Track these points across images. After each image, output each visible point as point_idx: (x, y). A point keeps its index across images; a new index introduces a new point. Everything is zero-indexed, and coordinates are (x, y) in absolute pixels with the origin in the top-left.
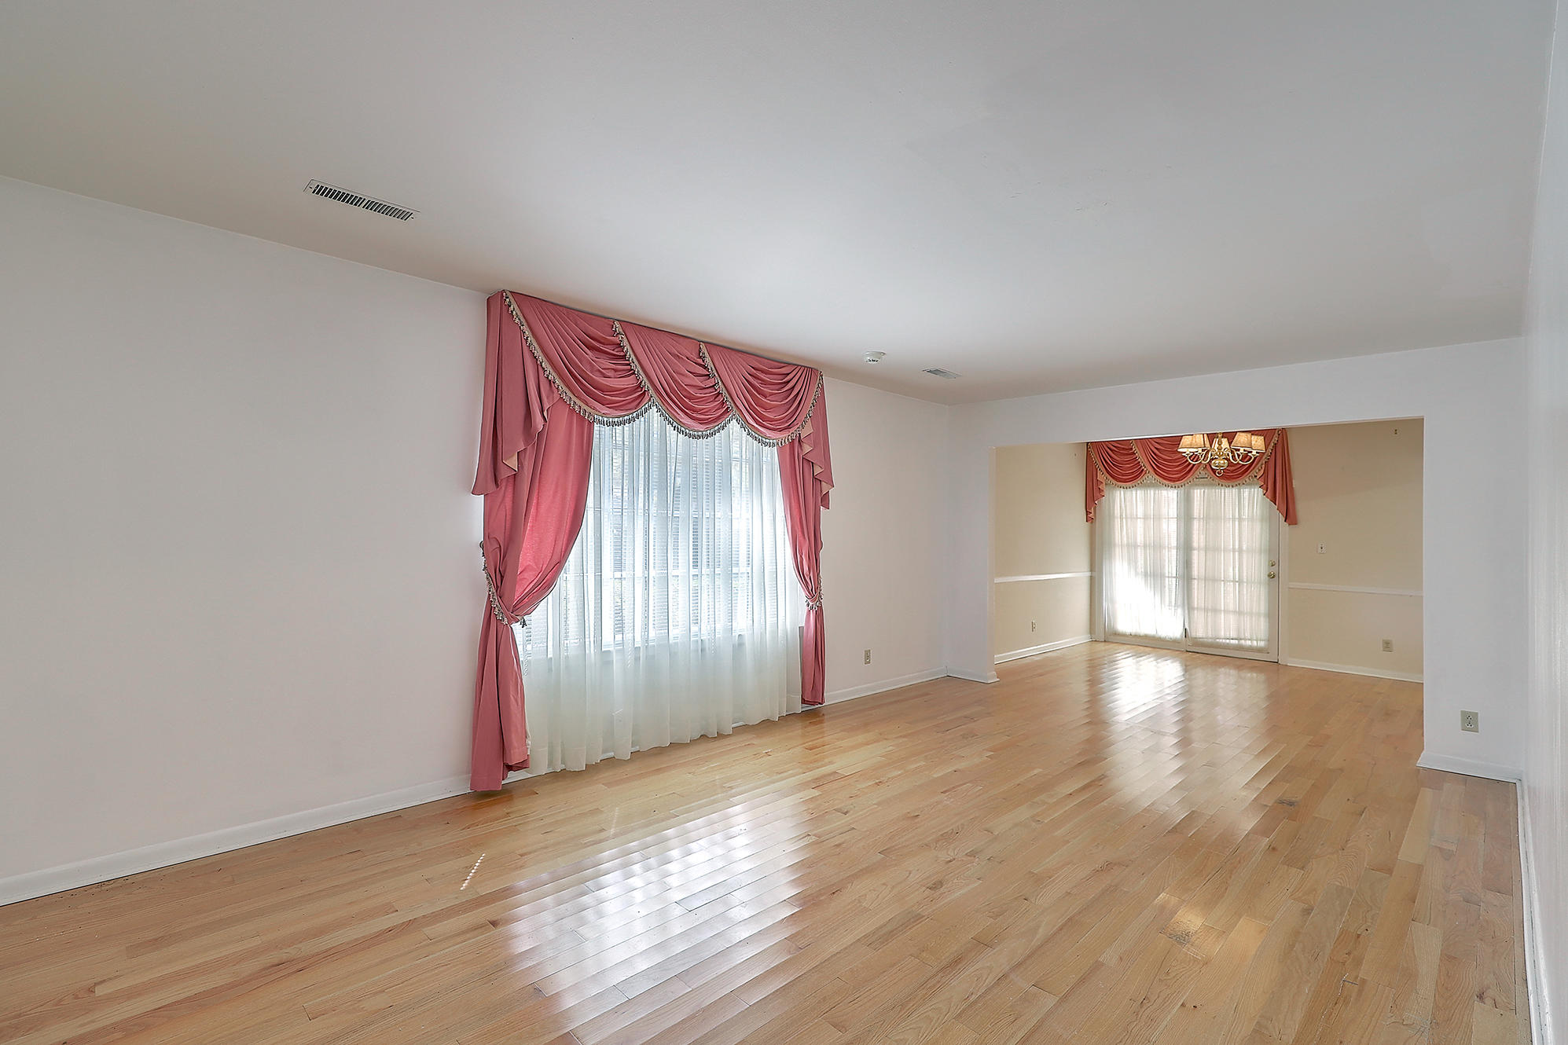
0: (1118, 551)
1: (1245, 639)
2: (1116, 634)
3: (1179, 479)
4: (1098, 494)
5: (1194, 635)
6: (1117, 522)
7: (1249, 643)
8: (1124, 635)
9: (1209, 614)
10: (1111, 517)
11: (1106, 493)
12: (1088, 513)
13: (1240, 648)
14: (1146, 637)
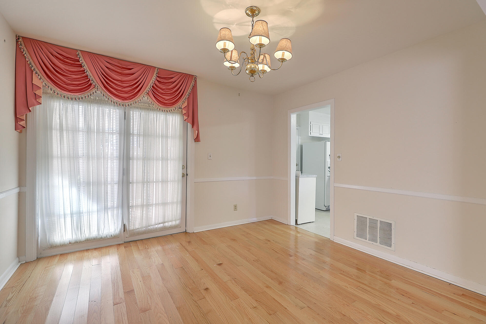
0: (56, 164)
1: (168, 222)
2: (53, 247)
3: (130, 98)
4: (34, 101)
5: (132, 228)
6: (55, 135)
7: (170, 224)
8: (63, 245)
9: (145, 208)
10: (48, 128)
11: (42, 100)
12: (17, 119)
13: (164, 229)
14: (88, 241)
